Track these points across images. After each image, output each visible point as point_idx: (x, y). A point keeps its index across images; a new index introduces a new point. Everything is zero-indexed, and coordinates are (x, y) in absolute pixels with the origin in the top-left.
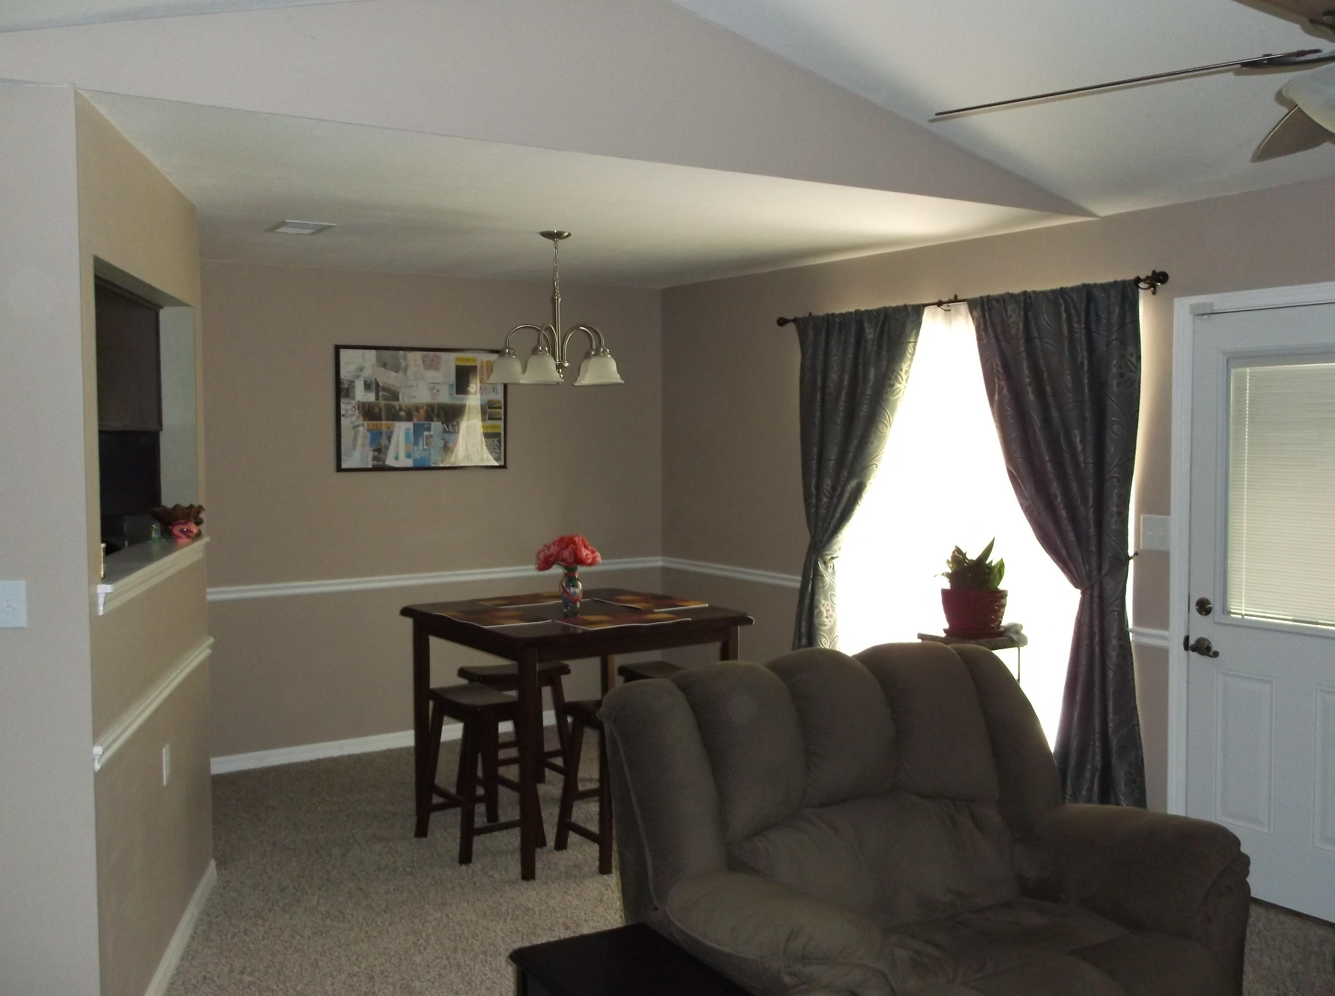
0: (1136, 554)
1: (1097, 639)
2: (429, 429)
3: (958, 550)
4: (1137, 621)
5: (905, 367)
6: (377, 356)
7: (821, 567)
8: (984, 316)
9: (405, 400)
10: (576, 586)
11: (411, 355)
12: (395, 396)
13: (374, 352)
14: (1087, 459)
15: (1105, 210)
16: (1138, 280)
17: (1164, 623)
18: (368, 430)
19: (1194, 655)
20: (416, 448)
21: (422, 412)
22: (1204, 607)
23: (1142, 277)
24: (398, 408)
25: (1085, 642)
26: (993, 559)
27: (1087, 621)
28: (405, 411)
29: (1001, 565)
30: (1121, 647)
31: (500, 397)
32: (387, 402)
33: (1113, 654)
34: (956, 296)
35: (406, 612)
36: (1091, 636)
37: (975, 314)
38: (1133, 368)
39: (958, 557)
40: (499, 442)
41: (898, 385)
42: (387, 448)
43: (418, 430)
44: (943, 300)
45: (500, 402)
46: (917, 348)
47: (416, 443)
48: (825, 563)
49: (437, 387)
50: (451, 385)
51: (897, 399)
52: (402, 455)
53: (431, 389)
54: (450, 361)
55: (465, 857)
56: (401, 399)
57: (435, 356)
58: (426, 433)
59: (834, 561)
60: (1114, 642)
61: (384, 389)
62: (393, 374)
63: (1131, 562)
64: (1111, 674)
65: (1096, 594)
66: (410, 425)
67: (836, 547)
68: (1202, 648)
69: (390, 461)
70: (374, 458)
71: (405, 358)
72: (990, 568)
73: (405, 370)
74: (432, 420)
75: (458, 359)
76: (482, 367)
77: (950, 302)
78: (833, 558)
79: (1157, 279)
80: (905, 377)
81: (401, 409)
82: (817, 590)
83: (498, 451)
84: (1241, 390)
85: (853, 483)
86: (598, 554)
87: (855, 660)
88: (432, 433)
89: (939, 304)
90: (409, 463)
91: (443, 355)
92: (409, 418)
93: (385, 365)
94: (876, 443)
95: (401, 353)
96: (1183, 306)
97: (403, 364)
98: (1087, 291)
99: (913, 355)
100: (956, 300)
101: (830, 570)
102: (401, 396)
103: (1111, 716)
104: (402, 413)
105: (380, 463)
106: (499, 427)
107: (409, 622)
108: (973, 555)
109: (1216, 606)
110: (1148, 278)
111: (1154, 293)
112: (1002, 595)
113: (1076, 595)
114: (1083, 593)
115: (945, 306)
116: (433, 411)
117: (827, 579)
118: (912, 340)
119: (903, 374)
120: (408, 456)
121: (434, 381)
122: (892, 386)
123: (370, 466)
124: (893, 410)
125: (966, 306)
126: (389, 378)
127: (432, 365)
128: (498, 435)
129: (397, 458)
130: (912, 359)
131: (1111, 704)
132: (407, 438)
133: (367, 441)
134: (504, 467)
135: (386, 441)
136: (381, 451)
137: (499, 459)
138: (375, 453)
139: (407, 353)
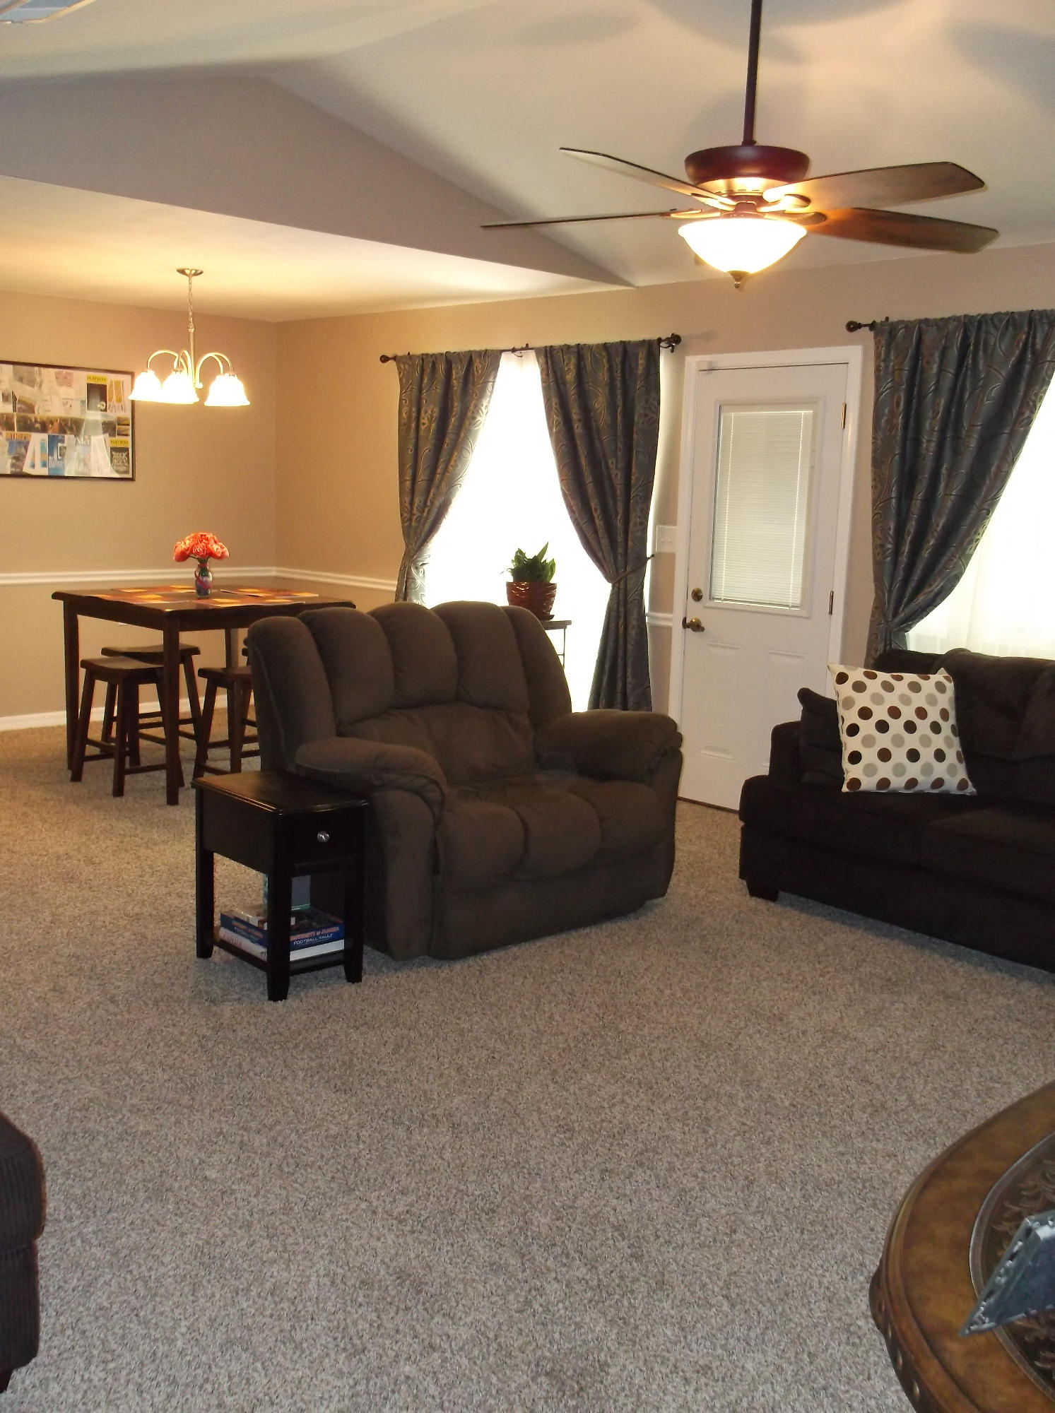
0: (653, 556)
1: (621, 621)
2: (62, 441)
3: (520, 551)
4: (651, 608)
5: (485, 402)
6: (14, 370)
7: (413, 570)
8: (547, 363)
9: (41, 413)
10: (207, 576)
11: (45, 371)
12: (31, 408)
13: (11, 366)
14: (618, 480)
15: (642, 281)
16: (660, 340)
17: (670, 609)
18: (7, 439)
19: (689, 630)
20: (50, 458)
21: (56, 424)
22: (697, 596)
23: (663, 338)
24: (33, 420)
25: (613, 625)
26: (547, 558)
27: (615, 606)
28: (40, 423)
29: (553, 565)
30: (639, 627)
31: (128, 415)
32: (22, 414)
33: (633, 632)
34: (527, 345)
35: (57, 596)
36: (618, 617)
37: (540, 360)
38: (653, 409)
39: (520, 556)
40: (128, 456)
41: (479, 418)
42: (24, 457)
43: (53, 441)
44: (516, 347)
45: (126, 419)
46: (495, 386)
47: (51, 453)
48: (417, 568)
49: (70, 402)
50: (83, 402)
51: (477, 431)
52: (38, 463)
53: (65, 404)
54: (81, 380)
55: (119, 791)
56: (36, 412)
57: (67, 373)
58: (60, 445)
59: (425, 567)
60: (635, 623)
61: (22, 402)
62: (29, 388)
63: (649, 563)
64: (630, 647)
65: (622, 587)
66: (45, 436)
67: (426, 555)
68: (696, 627)
69: (27, 469)
70: (13, 465)
71: (40, 374)
72: (544, 565)
73: (40, 386)
74: (65, 433)
75: (89, 378)
76: (111, 386)
77: (522, 349)
78: (423, 564)
79: (675, 340)
80: (485, 411)
81: (36, 421)
82: (409, 591)
83: (126, 464)
84: (727, 430)
85: (441, 499)
86: (226, 549)
87: (433, 613)
88: (65, 445)
89: (514, 350)
90: (45, 472)
91: (75, 373)
92: (44, 428)
93: (21, 379)
94: (460, 466)
95: (36, 368)
96: (693, 362)
97: (38, 380)
98: (624, 345)
99: (492, 392)
100: (527, 348)
101: (421, 575)
102: (36, 409)
103: (629, 680)
104: (38, 425)
105: (18, 470)
106: (126, 442)
107: (60, 604)
108: (530, 555)
109: (705, 595)
110: (668, 339)
111: (672, 351)
112: (553, 587)
113: (608, 587)
114: (613, 587)
115: (516, 353)
116: (66, 425)
117: (419, 581)
118: (491, 379)
119: (483, 408)
120: (44, 465)
121: (68, 397)
122: (474, 418)
123: (9, 473)
124: (474, 440)
125: (534, 353)
126: (24, 392)
127: (66, 382)
128: (127, 450)
129: (33, 466)
130: (491, 396)
131: (629, 670)
132: (42, 448)
133: (6, 449)
134: (132, 479)
135: (23, 450)
136: (19, 459)
137: (127, 472)
138: (14, 461)
139: (42, 369)
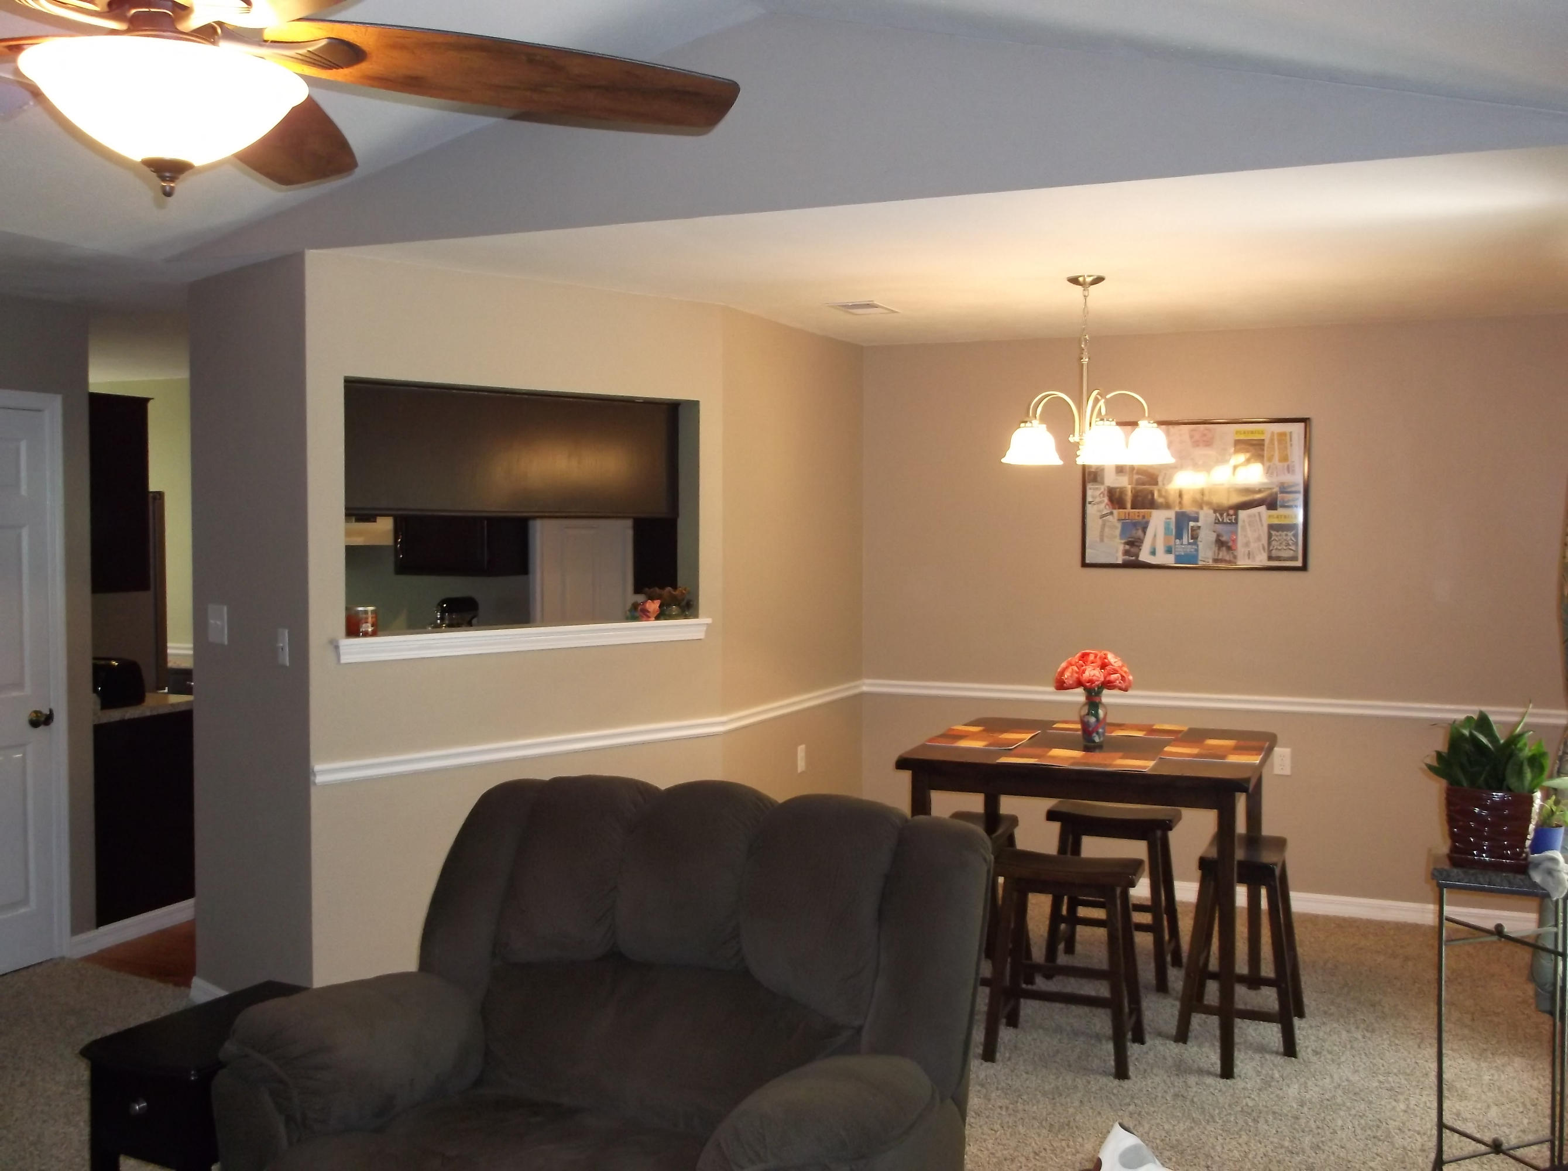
2: (1195, 519)
9: (1166, 484)
10: (1095, 715)
12: (1154, 480)
18: (1119, 520)
20: (1178, 541)
21: (1187, 499)
24: (1156, 494)
28: (1164, 497)
31: (1297, 478)
32: (1143, 487)
40: (1295, 536)
42: (1142, 541)
43: (1182, 520)
45: (1297, 485)
47: (1179, 536)
52: (1160, 548)
54: (1228, 436)
56: (1160, 483)
57: (1206, 429)
58: (1192, 524)
61: (1140, 473)
66: (1171, 514)
69: (1144, 556)
70: (1126, 553)
74: (1199, 509)
75: (1237, 432)
76: (1272, 440)
81: (1160, 496)
83: (1294, 547)
88: (1199, 524)
90: (1170, 560)
91: (1219, 428)
92: (1169, 503)
102: (1160, 479)
104: (1161, 501)
105: (1132, 558)
106: (1295, 517)
116: (1202, 498)
120: (1169, 551)
123: (1120, 562)
127: (1204, 440)
128: (1294, 527)
129: (1153, 553)
132: (1167, 529)
133: (1118, 532)
134: (1304, 568)
135: (1140, 533)
136: (1134, 544)
137: (1294, 559)
138: (1127, 547)
139: (1170, 427)
